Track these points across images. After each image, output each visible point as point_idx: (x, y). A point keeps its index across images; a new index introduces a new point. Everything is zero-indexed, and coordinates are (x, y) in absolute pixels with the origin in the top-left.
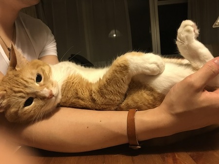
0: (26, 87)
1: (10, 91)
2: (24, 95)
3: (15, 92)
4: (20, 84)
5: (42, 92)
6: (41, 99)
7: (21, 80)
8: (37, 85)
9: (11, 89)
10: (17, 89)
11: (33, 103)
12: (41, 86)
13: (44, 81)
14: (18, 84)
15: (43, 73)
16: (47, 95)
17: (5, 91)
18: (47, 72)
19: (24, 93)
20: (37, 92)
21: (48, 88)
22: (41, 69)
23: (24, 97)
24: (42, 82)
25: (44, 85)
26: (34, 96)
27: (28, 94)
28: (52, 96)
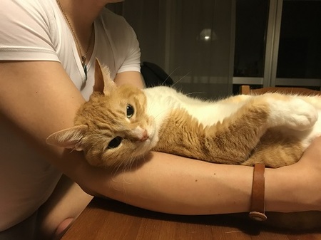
0: (114, 122)
1: (93, 125)
2: (110, 133)
3: (100, 128)
4: (106, 118)
5: (133, 132)
6: (132, 141)
7: (109, 113)
8: (128, 120)
9: (95, 123)
10: (101, 124)
11: (121, 144)
12: (132, 122)
13: (137, 116)
14: (103, 118)
15: (136, 104)
16: (140, 136)
17: (87, 124)
18: (141, 104)
19: (111, 131)
20: (128, 131)
21: (141, 126)
22: (134, 98)
23: (109, 136)
24: (134, 117)
25: (137, 121)
26: (123, 136)
27: (115, 132)
28: (146, 137)
